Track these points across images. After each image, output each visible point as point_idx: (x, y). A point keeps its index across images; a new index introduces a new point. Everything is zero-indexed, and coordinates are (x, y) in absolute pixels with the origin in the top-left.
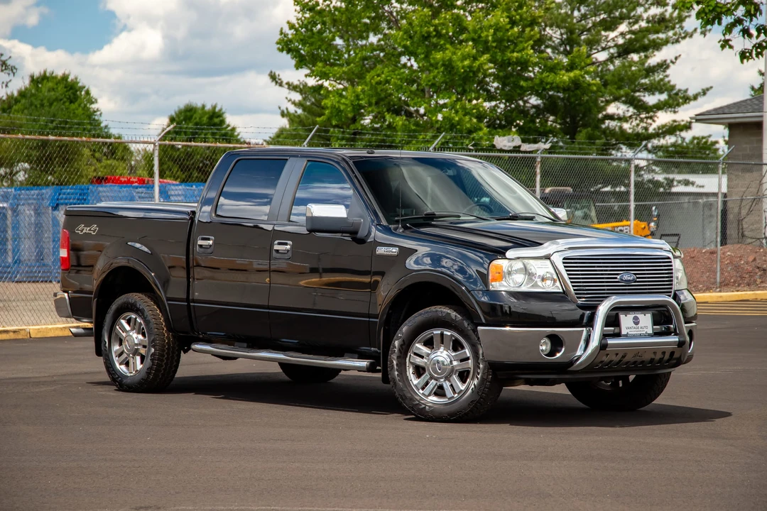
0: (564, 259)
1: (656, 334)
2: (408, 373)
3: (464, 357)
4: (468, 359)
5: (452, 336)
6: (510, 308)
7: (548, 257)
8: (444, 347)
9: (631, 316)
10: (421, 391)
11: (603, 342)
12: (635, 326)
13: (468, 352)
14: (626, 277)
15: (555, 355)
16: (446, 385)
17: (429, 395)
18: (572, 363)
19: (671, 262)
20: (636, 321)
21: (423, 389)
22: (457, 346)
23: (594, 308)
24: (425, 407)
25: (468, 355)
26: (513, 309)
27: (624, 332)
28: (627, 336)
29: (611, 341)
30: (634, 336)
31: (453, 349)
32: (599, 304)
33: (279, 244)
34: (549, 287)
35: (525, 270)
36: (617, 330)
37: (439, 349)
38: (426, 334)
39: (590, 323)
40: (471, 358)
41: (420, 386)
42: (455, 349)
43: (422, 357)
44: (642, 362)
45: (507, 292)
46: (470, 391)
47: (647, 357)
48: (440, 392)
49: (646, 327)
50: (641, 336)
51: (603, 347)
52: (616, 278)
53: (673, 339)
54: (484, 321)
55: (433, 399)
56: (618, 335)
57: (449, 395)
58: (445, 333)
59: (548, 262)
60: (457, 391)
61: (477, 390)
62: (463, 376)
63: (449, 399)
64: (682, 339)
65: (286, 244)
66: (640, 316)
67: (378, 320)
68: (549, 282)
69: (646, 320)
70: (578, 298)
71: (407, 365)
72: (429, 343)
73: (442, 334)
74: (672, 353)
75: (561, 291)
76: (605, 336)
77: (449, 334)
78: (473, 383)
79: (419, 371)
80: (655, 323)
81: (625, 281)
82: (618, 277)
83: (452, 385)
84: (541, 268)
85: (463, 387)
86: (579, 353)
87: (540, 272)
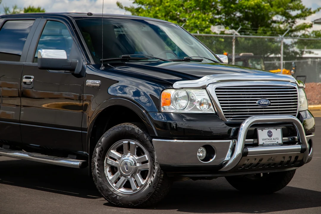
0: (216, 89)
1: (285, 143)
2: (105, 171)
3: (144, 160)
4: (147, 162)
5: (136, 145)
6: (176, 124)
7: (204, 88)
8: (131, 153)
9: (266, 131)
10: (114, 185)
11: (245, 150)
12: (269, 138)
13: (147, 157)
14: (263, 102)
15: (209, 160)
16: (132, 181)
17: (120, 187)
18: (222, 165)
19: (296, 91)
20: (270, 134)
21: (116, 183)
22: (140, 152)
23: (239, 125)
24: (116, 197)
25: (147, 159)
26: (179, 126)
27: (261, 142)
28: (263, 145)
29: (250, 150)
30: (268, 145)
31: (137, 154)
32: (242, 122)
33: (26, 78)
34: (205, 109)
35: (188, 98)
36: (256, 142)
37: (127, 155)
38: (118, 144)
39: (235, 136)
40: (149, 161)
41: (113, 181)
42: (138, 155)
43: (115, 160)
44: (274, 164)
45: (175, 113)
46: (148, 186)
47: (278, 160)
48: (127, 185)
49: (278, 139)
50: (273, 145)
51: (244, 154)
52: (255, 103)
53: (298, 147)
54: (157, 135)
55: (123, 190)
56: (256, 145)
57: (133, 188)
58: (131, 142)
59: (204, 91)
60: (139, 185)
61: (154, 185)
62: (144, 174)
63: (134, 191)
64: (304, 147)
65: (30, 78)
66: (273, 131)
67: (87, 132)
68: (205, 106)
69: (277, 133)
70: (226, 117)
71: (105, 166)
72: (120, 150)
73: (129, 144)
74: (297, 157)
75: (214, 112)
76: (246, 145)
77: (134, 143)
78: (150, 180)
79: (113, 170)
80: (284, 135)
81: (262, 105)
82: (257, 102)
83: (135, 181)
84: (200, 96)
85: (143, 182)
86: (227, 158)
87: (199, 99)
